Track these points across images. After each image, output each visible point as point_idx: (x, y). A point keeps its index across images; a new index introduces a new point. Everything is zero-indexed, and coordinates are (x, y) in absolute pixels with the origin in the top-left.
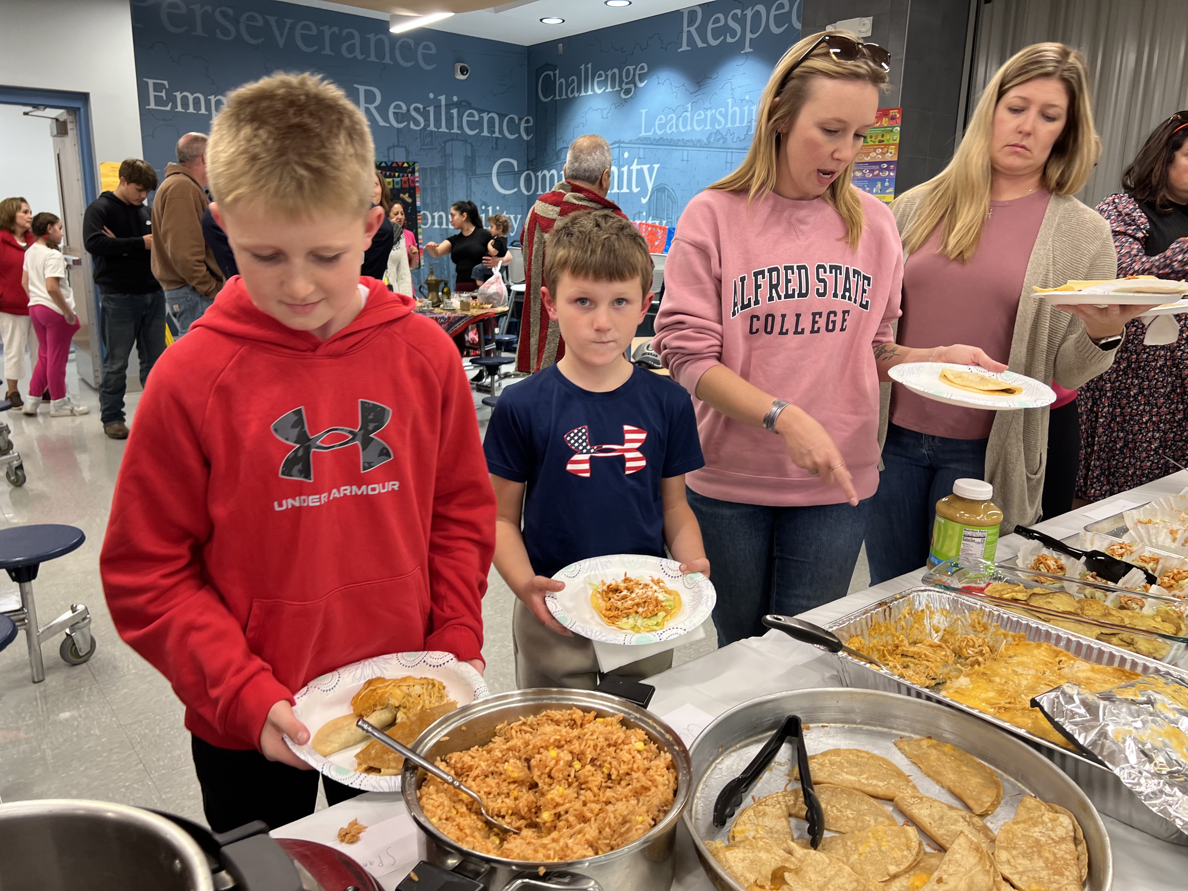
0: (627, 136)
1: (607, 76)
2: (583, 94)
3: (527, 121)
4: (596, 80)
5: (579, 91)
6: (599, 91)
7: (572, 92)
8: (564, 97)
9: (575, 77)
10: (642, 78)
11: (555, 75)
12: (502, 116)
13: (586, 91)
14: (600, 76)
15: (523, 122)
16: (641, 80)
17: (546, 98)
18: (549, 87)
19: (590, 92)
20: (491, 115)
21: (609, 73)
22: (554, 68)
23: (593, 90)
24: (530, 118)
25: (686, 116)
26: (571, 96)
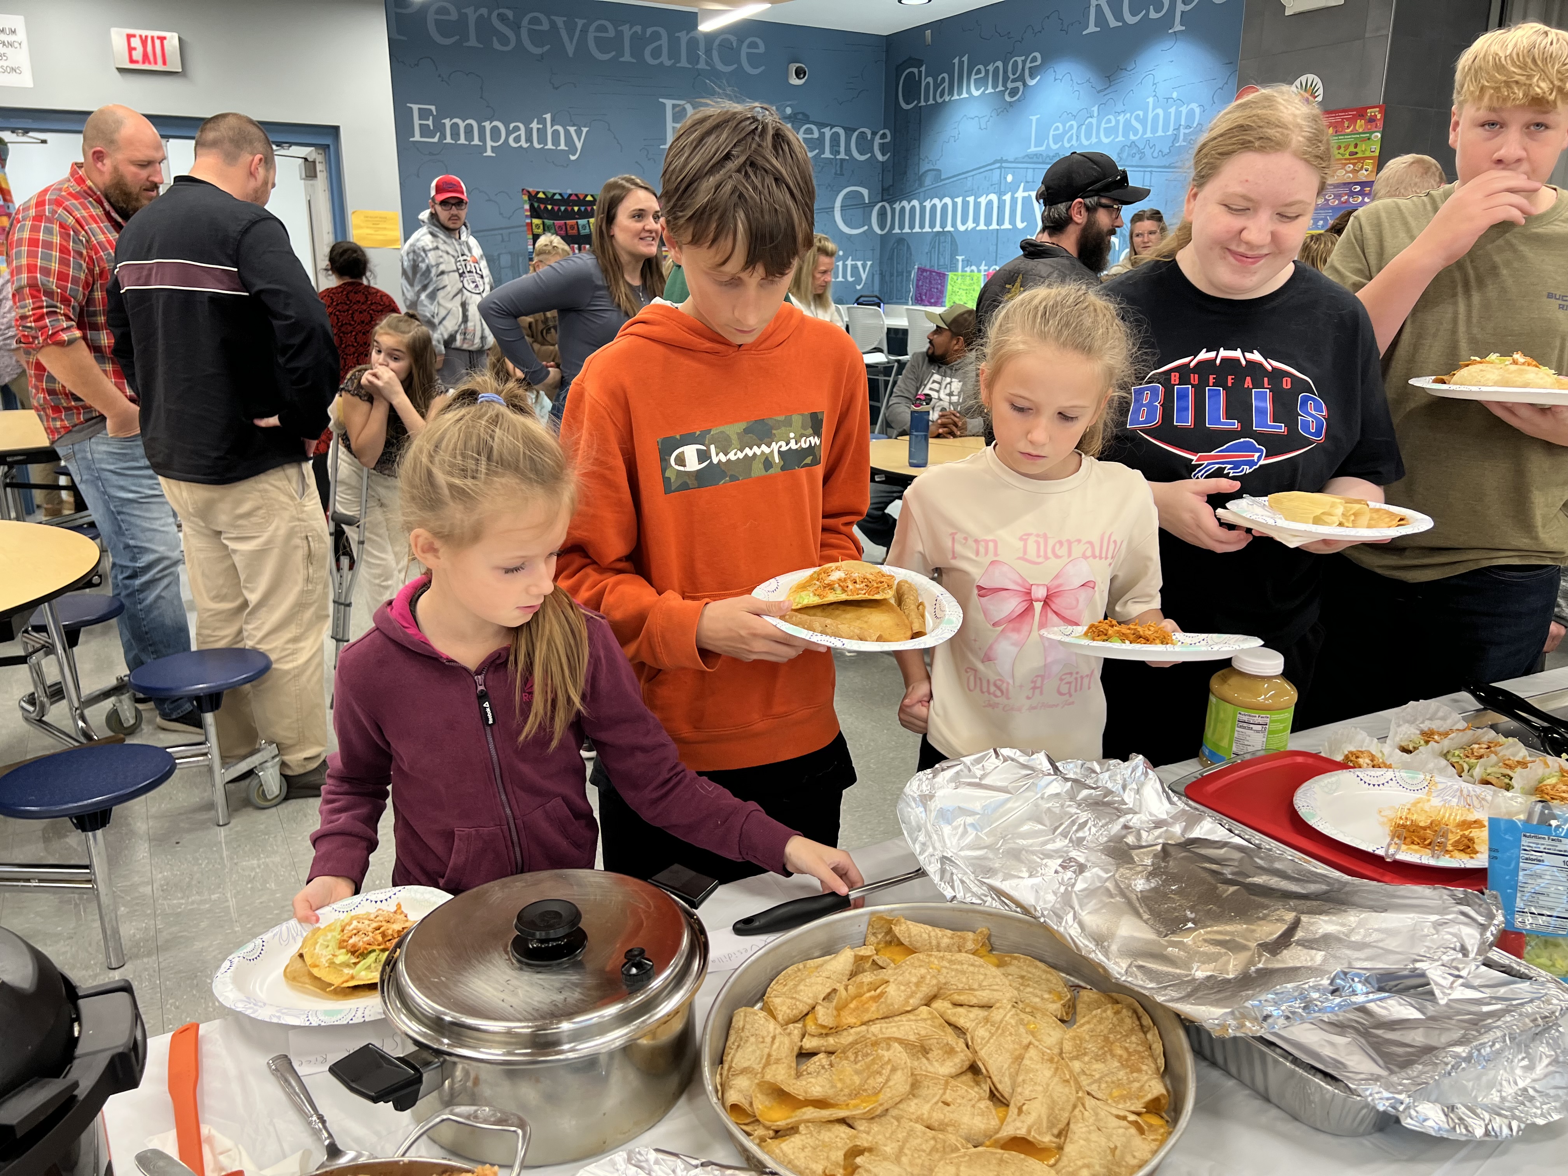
0: (1012, 152)
1: (987, 71)
2: (956, 97)
3: (884, 136)
4: (973, 77)
5: (951, 93)
6: (976, 93)
7: (942, 96)
8: (931, 102)
9: (945, 75)
10: (1033, 73)
11: (920, 72)
12: (849, 131)
13: (960, 93)
14: (979, 72)
15: (878, 137)
16: (1032, 76)
17: (908, 104)
18: (912, 90)
19: (965, 95)
20: (834, 130)
21: (991, 68)
22: (919, 63)
23: (969, 91)
24: (887, 131)
25: (1091, 123)
26: (939, 100)
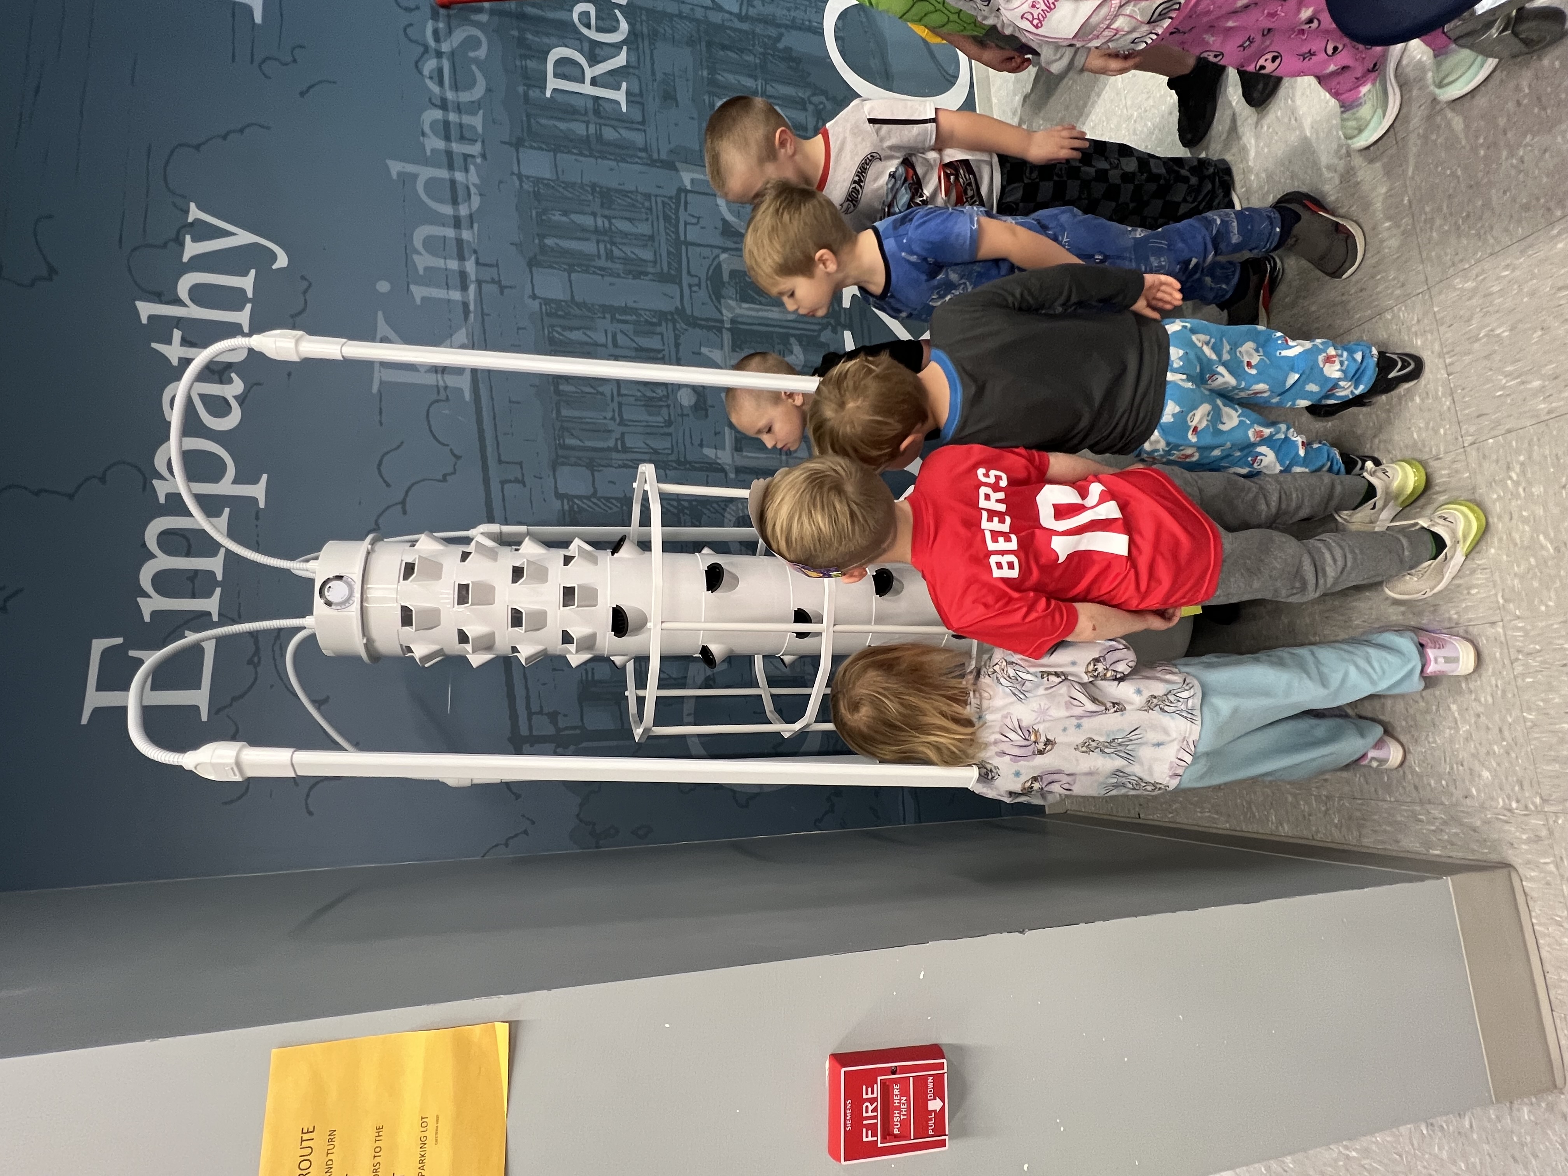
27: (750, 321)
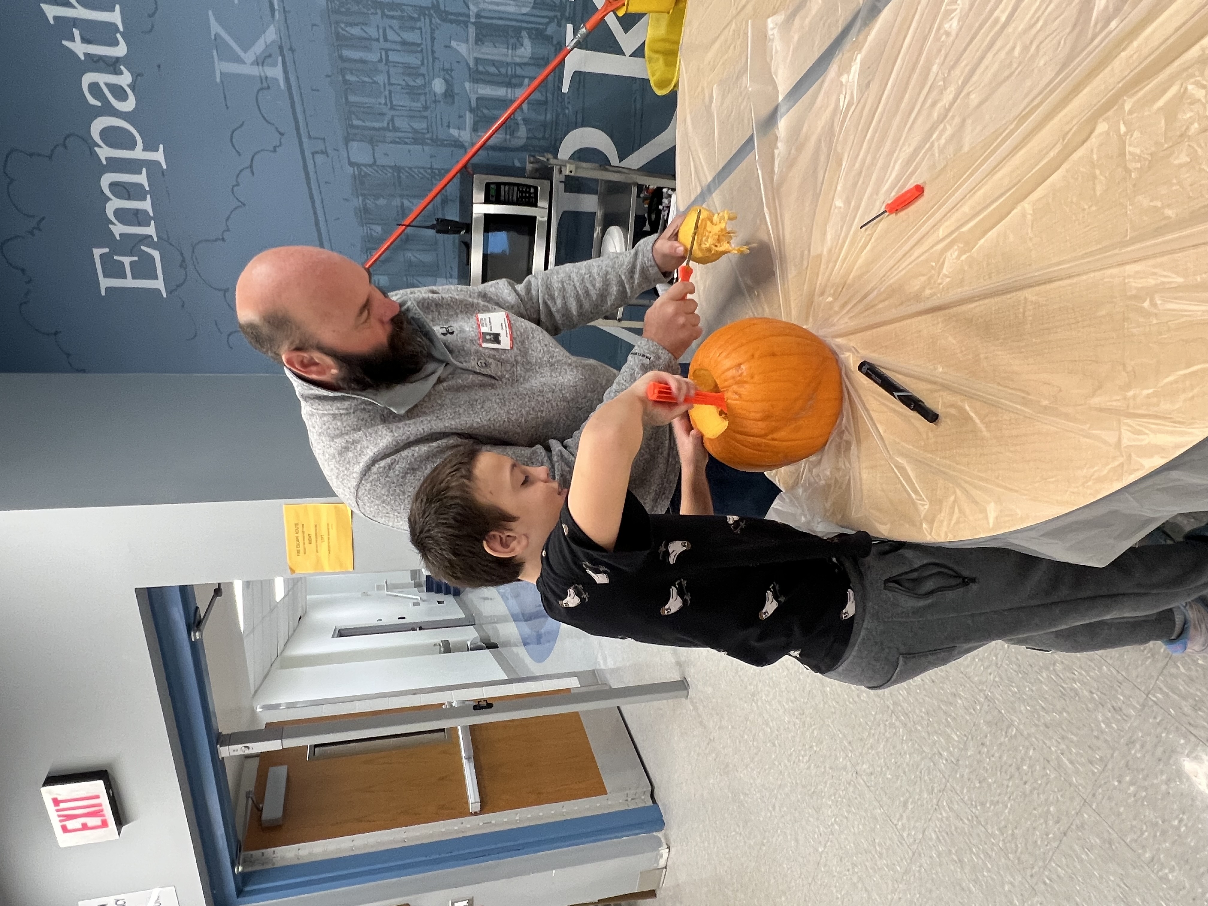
27: (491, 15)
